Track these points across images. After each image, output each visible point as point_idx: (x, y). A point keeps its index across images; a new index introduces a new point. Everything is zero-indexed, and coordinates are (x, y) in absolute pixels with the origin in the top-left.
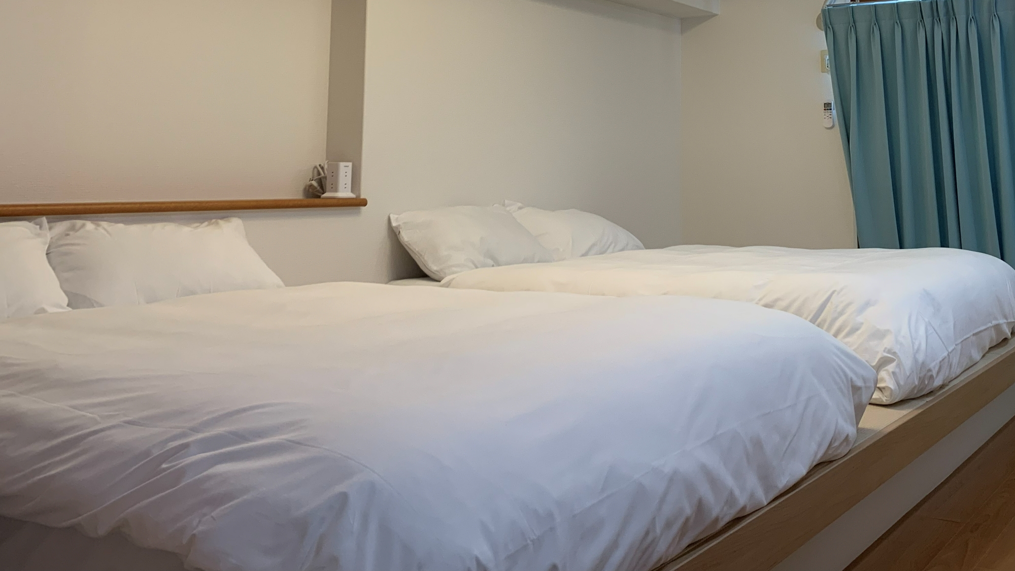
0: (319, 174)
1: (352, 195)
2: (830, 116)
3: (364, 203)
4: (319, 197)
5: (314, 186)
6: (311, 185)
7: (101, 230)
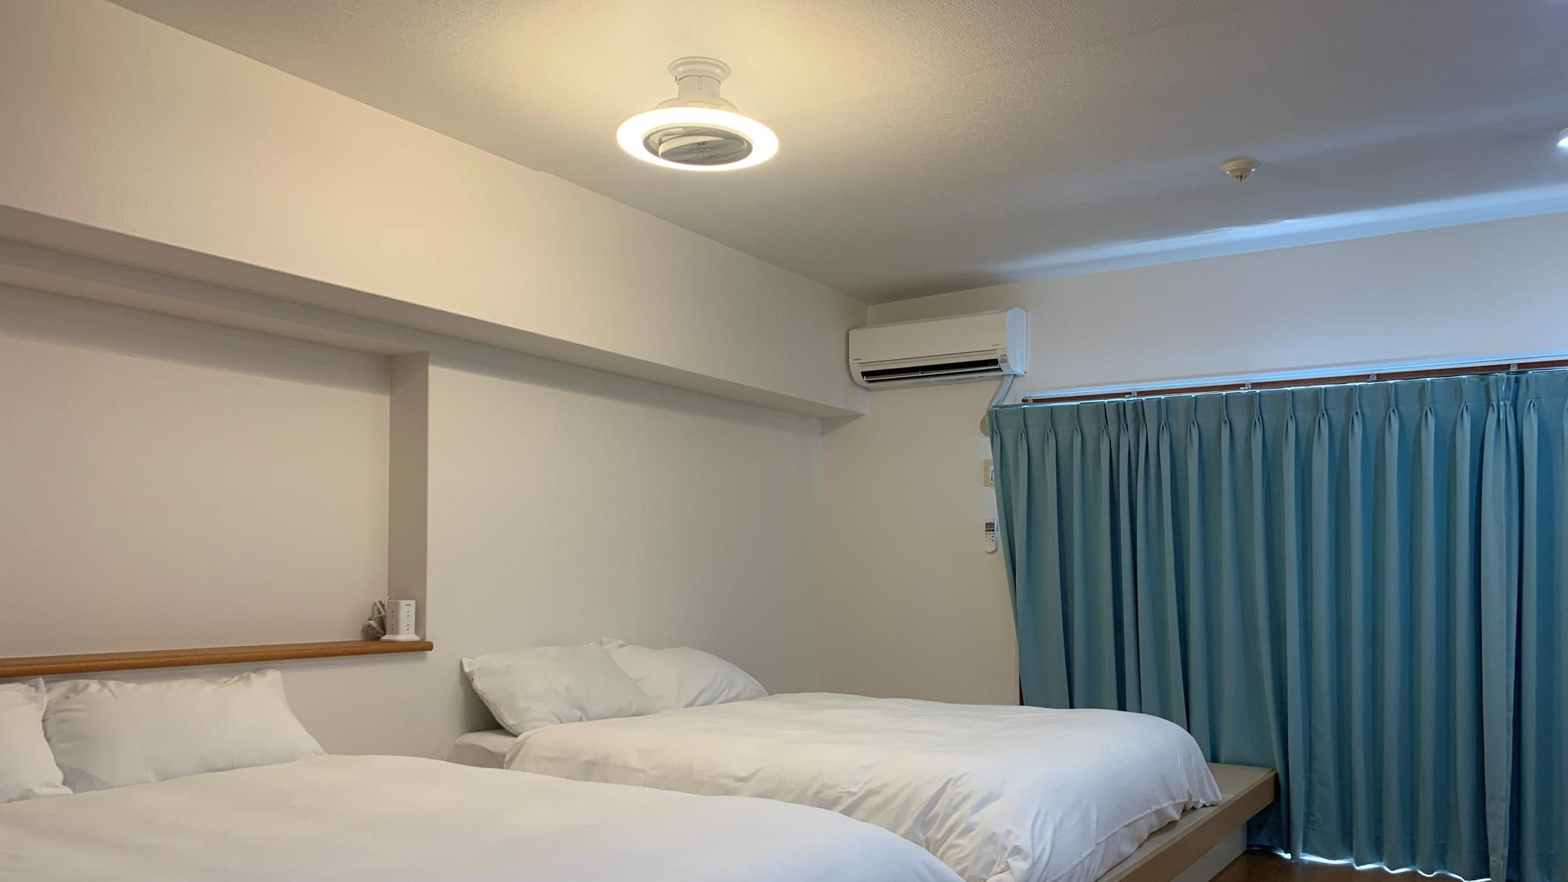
0: (380, 613)
1: (416, 638)
2: (992, 539)
3: (429, 646)
4: (378, 639)
5: (374, 627)
6: (370, 626)
7: (106, 691)
